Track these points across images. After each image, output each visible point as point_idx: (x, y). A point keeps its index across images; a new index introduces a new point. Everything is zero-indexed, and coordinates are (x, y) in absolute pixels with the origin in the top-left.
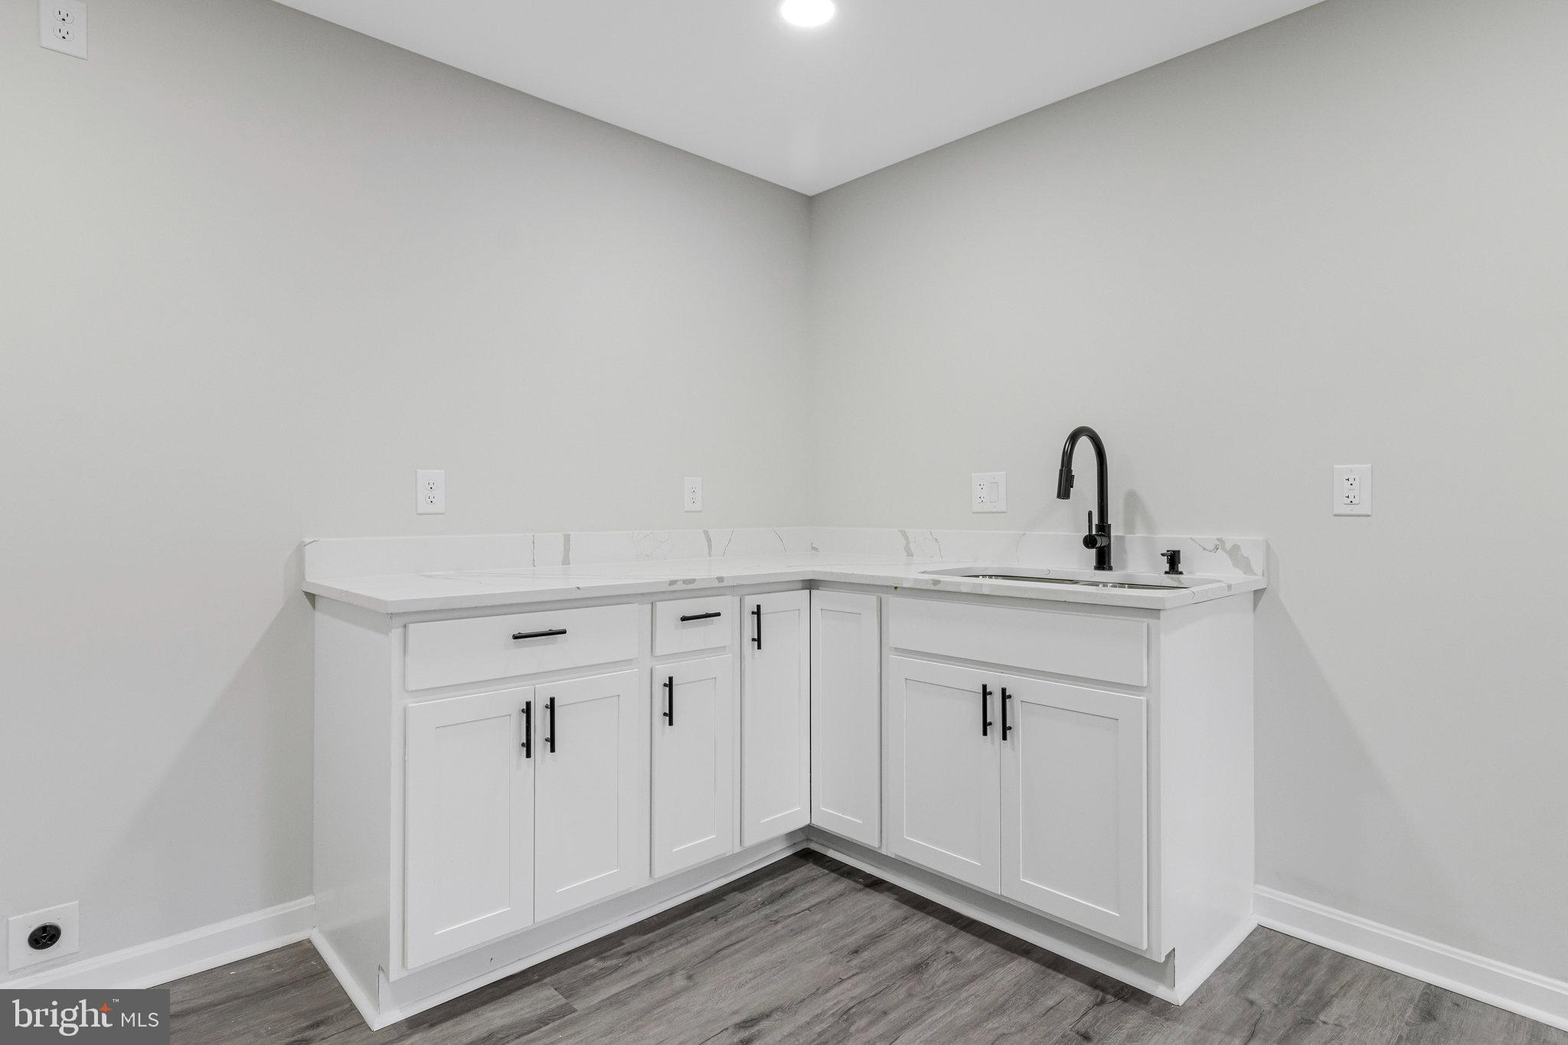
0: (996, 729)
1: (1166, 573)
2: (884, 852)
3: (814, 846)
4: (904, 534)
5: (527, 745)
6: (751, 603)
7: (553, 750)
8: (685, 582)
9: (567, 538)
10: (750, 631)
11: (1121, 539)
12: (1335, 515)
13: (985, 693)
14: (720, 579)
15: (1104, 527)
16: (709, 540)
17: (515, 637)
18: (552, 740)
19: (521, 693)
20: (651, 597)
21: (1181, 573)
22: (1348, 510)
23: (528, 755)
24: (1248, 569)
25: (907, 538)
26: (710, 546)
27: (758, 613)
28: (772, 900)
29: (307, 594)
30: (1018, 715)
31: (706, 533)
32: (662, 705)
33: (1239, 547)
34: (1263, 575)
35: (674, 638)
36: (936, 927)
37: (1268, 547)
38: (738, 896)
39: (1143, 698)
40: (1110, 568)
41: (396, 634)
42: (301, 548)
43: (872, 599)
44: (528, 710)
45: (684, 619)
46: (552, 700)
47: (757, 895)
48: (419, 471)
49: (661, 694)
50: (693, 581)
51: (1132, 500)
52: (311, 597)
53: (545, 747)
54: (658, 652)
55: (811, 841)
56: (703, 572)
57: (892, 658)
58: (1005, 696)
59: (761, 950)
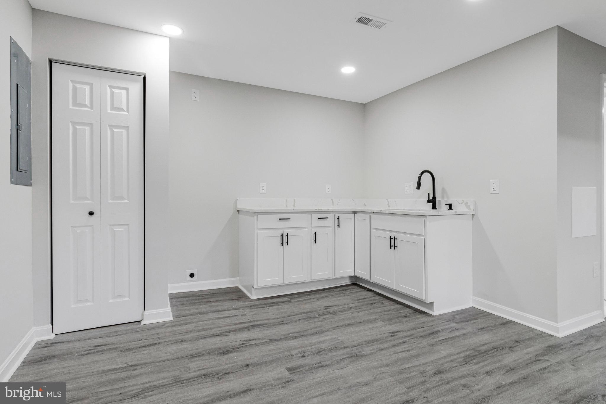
0: (393, 248)
1: (448, 210)
2: (371, 281)
3: (357, 283)
4: (387, 200)
5: (282, 243)
6: (337, 216)
7: (287, 245)
8: (319, 209)
9: (295, 200)
10: (337, 223)
11: (440, 201)
12: (491, 194)
13: (391, 238)
14: (328, 209)
15: (434, 197)
16: (333, 202)
17: (279, 219)
18: (287, 243)
19: (281, 231)
20: (310, 213)
21: (453, 210)
22: (493, 192)
23: (282, 245)
24: (469, 209)
25: (388, 202)
26: (333, 203)
27: (339, 218)
28: (342, 291)
29: (237, 210)
30: (398, 243)
31: (332, 200)
32: (313, 239)
33: (467, 202)
34: (473, 210)
35: (316, 223)
36: (381, 298)
37: (475, 202)
38: (334, 289)
39: (423, 238)
40: (436, 209)
41: (256, 217)
42: (236, 200)
43: (368, 216)
44: (282, 236)
45: (319, 218)
46: (287, 234)
47: (339, 289)
48: (260, 183)
49: (313, 236)
50: (321, 209)
51: (443, 190)
52: (238, 211)
53: (286, 244)
54: (312, 226)
55: (357, 281)
56: (324, 208)
57: (372, 230)
58: (395, 239)
59: (336, 297)
